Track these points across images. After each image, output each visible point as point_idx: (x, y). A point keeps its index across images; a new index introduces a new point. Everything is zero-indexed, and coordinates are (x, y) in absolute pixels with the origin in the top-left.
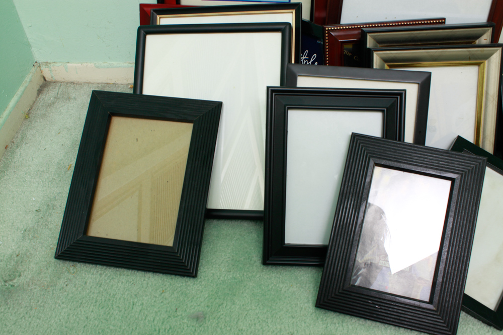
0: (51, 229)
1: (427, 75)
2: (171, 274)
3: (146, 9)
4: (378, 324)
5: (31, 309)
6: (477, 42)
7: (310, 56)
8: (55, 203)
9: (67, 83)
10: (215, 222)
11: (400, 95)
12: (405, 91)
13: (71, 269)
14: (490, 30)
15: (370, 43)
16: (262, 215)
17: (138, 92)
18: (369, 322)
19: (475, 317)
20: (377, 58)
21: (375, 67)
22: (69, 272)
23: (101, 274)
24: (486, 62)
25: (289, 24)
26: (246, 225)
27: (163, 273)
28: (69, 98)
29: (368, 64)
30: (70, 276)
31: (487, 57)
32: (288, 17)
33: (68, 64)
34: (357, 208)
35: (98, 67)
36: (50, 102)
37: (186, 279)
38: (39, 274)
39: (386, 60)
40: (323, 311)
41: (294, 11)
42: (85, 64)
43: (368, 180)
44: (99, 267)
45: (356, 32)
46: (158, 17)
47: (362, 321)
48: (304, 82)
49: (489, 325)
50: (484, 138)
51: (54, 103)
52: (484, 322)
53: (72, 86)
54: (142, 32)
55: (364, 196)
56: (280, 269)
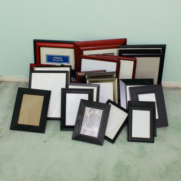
0: (7, 123)
1: (99, 85)
2: (39, 133)
3: (32, 65)
4: (86, 143)
5: (5, 141)
6: (113, 76)
7: (74, 78)
8: (8, 116)
9: (6, 82)
10: (49, 121)
11: (92, 90)
12: (93, 89)
13: (14, 132)
14: (115, 74)
15: (86, 77)
16: (60, 119)
17: (30, 88)
18: (84, 142)
19: (108, 141)
20: (88, 81)
21: (87, 83)
22: (13, 132)
23: (21, 133)
24: (114, 81)
25: (68, 71)
26: (57, 121)
27: (37, 132)
28: (7, 87)
29: (85, 82)
30: (14, 133)
31: (114, 80)
32: (68, 69)
33: (7, 76)
34: (81, 116)
35: (16, 77)
36: (2, 88)
37: (42, 134)
38: (6, 133)
39: (90, 81)
40: (74, 140)
41: (69, 68)
42: (12, 76)
43: (84, 110)
44: (21, 131)
45: (84, 74)
46: (35, 68)
47: (82, 142)
48: (70, 87)
49: (111, 143)
50: (115, 99)
51: (3, 88)
52: (110, 142)
53: (8, 82)
54: (31, 72)
55: (83, 114)
56: (65, 131)
